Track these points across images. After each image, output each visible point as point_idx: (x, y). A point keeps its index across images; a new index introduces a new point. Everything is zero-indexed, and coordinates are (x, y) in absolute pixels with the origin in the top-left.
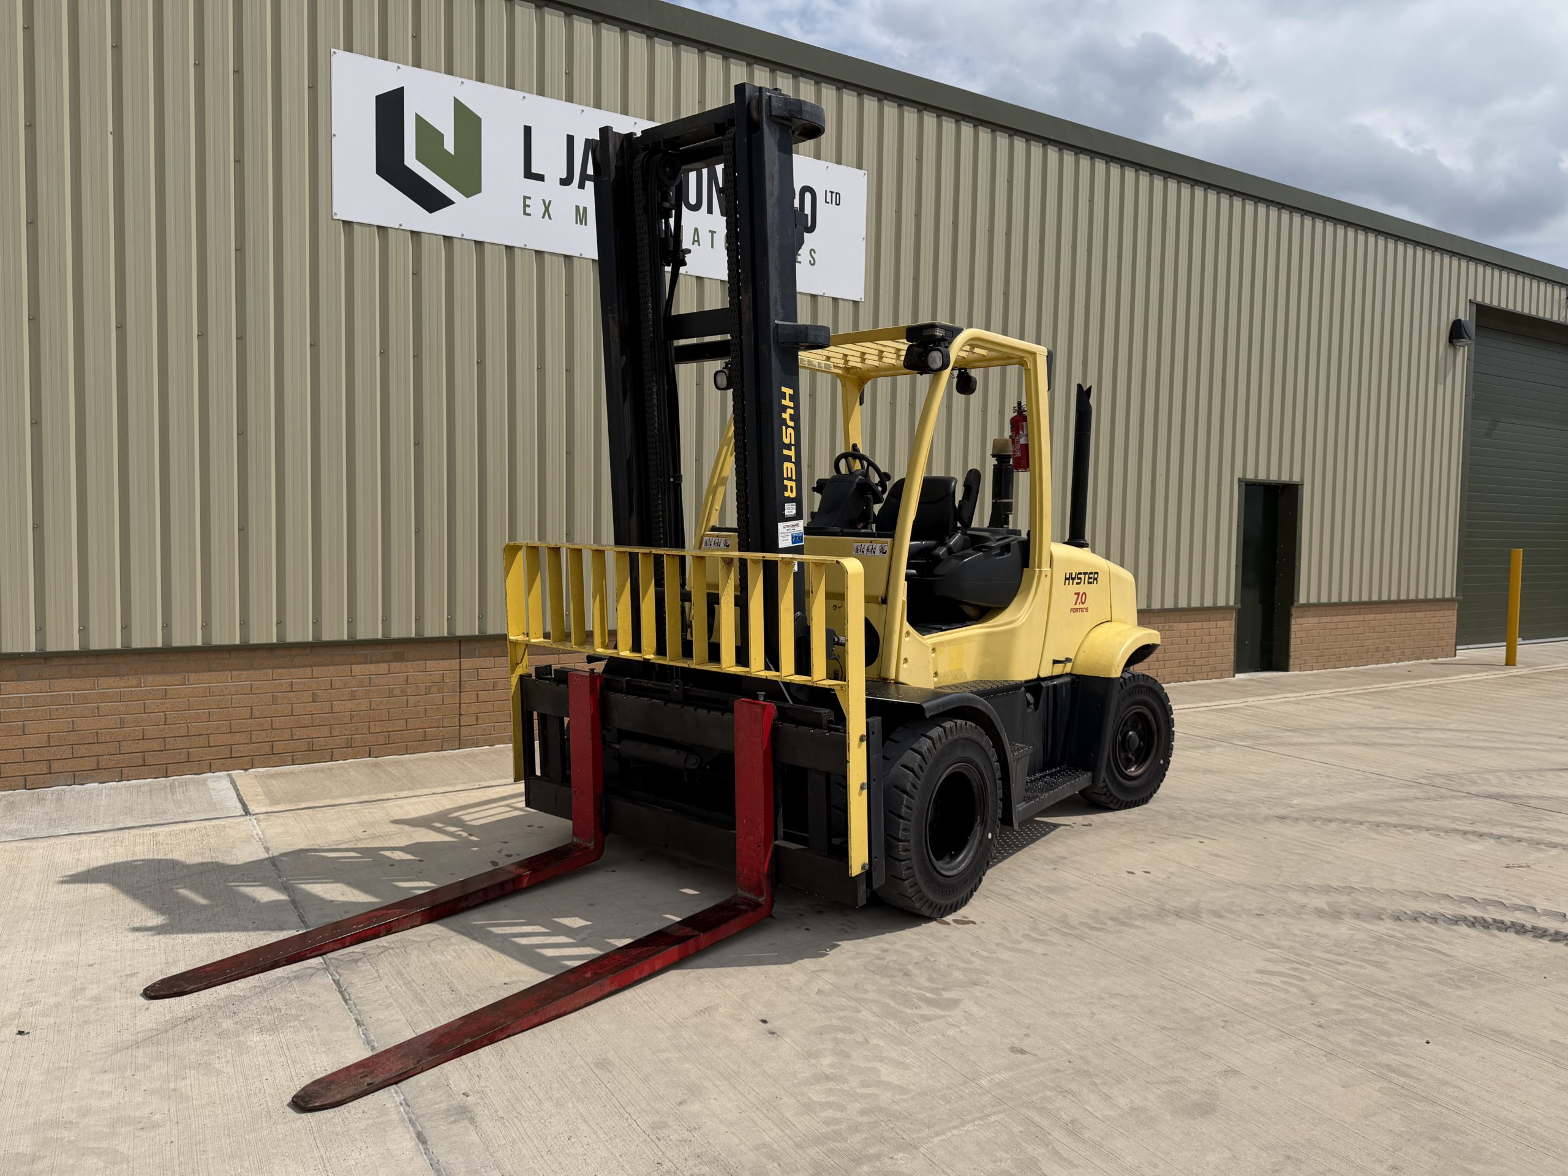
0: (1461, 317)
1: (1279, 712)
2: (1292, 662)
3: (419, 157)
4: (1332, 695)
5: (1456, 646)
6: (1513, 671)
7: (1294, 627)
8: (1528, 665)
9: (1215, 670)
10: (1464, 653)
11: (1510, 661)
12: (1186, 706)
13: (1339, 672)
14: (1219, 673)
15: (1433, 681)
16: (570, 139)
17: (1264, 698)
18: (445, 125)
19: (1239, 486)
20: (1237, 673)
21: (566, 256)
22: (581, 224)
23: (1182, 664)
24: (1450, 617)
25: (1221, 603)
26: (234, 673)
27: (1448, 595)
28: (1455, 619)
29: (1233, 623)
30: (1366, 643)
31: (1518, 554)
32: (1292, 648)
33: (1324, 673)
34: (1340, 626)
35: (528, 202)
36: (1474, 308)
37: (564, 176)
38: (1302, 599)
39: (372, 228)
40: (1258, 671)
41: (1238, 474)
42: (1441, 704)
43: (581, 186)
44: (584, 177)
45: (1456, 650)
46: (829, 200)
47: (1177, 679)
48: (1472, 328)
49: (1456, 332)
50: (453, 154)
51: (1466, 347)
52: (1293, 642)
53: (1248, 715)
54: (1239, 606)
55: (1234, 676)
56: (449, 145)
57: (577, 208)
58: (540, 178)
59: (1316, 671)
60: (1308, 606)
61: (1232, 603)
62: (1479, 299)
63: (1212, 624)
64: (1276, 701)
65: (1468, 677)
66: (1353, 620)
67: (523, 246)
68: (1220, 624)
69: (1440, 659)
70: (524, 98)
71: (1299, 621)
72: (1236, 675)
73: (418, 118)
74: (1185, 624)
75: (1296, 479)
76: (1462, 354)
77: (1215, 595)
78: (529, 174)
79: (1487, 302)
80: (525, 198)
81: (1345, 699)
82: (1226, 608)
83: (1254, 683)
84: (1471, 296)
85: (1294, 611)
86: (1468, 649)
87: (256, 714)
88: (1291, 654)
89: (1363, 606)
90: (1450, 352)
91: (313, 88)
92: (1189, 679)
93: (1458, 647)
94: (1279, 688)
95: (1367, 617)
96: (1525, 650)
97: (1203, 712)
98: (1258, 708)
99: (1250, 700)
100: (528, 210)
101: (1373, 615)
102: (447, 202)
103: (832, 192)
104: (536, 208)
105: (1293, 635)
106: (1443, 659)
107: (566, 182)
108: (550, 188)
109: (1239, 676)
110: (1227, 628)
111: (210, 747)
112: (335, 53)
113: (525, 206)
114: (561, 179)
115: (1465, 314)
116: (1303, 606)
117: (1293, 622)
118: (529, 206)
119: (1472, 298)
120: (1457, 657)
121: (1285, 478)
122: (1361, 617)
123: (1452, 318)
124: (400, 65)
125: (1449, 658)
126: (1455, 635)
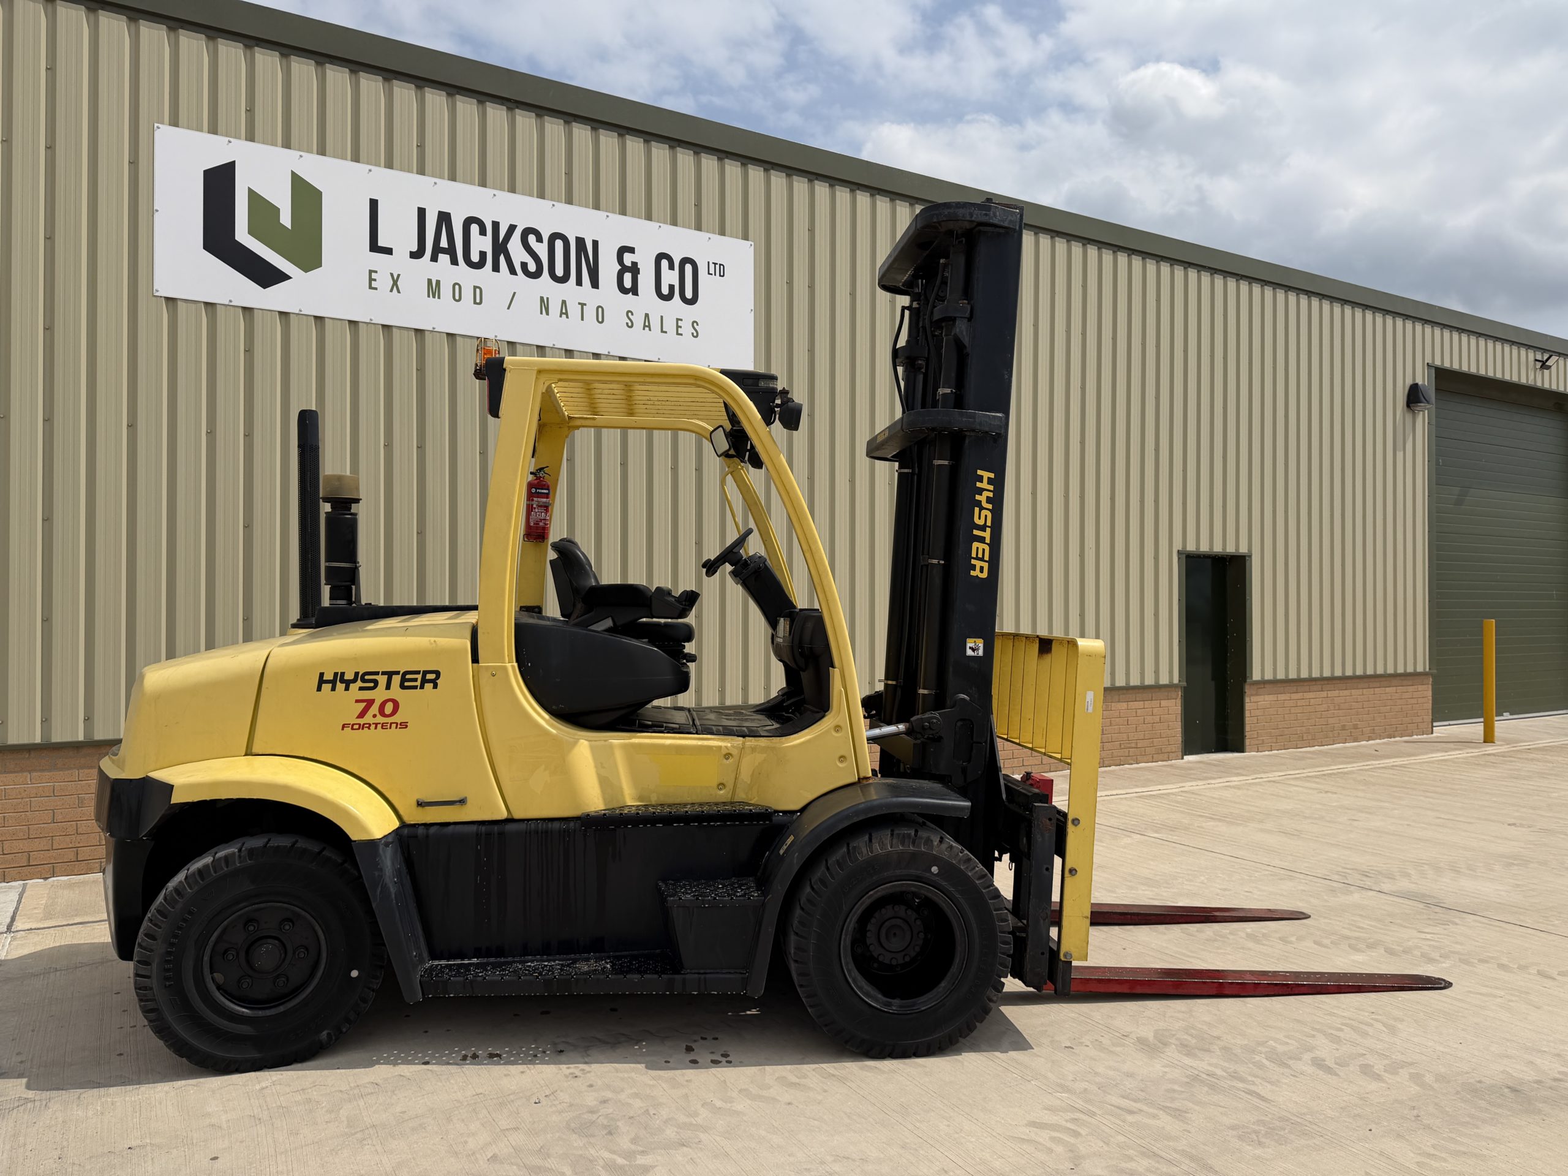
0: (1419, 381)
1: (1214, 798)
2: (1247, 742)
3: (252, 232)
4: (1281, 778)
5: (1432, 722)
6: (1490, 749)
7: (1249, 705)
8: (1508, 742)
9: (1160, 752)
10: (1442, 730)
11: (1489, 737)
12: (1114, 792)
13: (1301, 752)
14: (1166, 755)
15: (1398, 761)
16: (422, 212)
17: (1204, 782)
18: (282, 199)
19: (1179, 558)
20: (1186, 755)
21: (417, 330)
22: (434, 297)
23: (1122, 746)
24: (1425, 692)
25: (1164, 680)
26: (34, 774)
27: (1420, 669)
28: (1430, 693)
29: (1179, 701)
30: (1331, 721)
31: (1491, 624)
32: (1247, 728)
33: (1283, 754)
34: (1300, 703)
35: (374, 276)
36: (1433, 371)
37: (415, 248)
38: (1256, 676)
39: (199, 305)
40: (1212, 752)
41: (1178, 546)
42: (1396, 786)
43: (434, 258)
44: (437, 250)
45: (1433, 727)
46: (712, 271)
47: (1118, 762)
48: (1432, 394)
49: (1414, 396)
50: (289, 227)
51: (1426, 411)
52: (1248, 720)
53: (1177, 802)
54: (1184, 684)
55: (1182, 758)
56: (286, 219)
57: (430, 281)
58: (388, 251)
59: (1276, 752)
60: (1263, 683)
61: (1176, 681)
62: (1438, 363)
63: (1155, 703)
64: (1216, 785)
65: (1439, 756)
66: (1315, 697)
67: (368, 321)
68: (1164, 703)
69: (1415, 737)
70: (370, 171)
71: (1254, 699)
72: (1185, 757)
73: (251, 193)
74: (1125, 704)
75: (1243, 550)
76: (1423, 419)
77: (1157, 672)
78: (374, 247)
79: (1447, 365)
80: (371, 272)
81: (1292, 782)
82: (1170, 686)
83: (1201, 765)
84: (1428, 360)
85: (1248, 689)
86: (1450, 725)
87: (59, 818)
88: (1247, 734)
89: (1326, 682)
90: (1409, 417)
91: (134, 163)
92: (1132, 762)
93: (1435, 724)
94: (1227, 770)
95: (1330, 694)
96: (1506, 726)
97: (1131, 799)
98: (1193, 793)
99: (1188, 786)
100: (374, 284)
101: (1337, 691)
102: (283, 277)
103: (715, 264)
104: (383, 281)
105: (1247, 714)
106: (1419, 737)
107: (417, 255)
108: (400, 261)
109: (1187, 758)
110: (1173, 707)
111: (4, 854)
112: (158, 128)
113: (371, 280)
114: (411, 252)
115: (1422, 378)
116: (1257, 683)
117: (1247, 700)
118: (375, 280)
119: (1430, 362)
120: (1434, 735)
121: (1231, 549)
122: (1324, 694)
123: (1409, 382)
124: (231, 139)
125: (1425, 736)
126: (1430, 711)
